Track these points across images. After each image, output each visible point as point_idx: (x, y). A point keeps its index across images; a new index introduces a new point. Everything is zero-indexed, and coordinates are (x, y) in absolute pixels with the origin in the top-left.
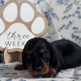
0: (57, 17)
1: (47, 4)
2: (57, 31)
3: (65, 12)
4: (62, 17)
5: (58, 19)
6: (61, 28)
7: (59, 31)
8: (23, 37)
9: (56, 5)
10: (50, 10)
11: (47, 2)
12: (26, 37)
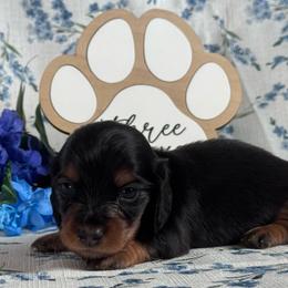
0: (253, 59)
1: (216, 18)
2: (255, 107)
3: (278, 43)
4: (272, 61)
5: (258, 67)
6: (271, 97)
7: (263, 105)
8: (162, 131)
9: (249, 22)
10: (229, 37)
11: (217, 13)
12: (173, 130)
